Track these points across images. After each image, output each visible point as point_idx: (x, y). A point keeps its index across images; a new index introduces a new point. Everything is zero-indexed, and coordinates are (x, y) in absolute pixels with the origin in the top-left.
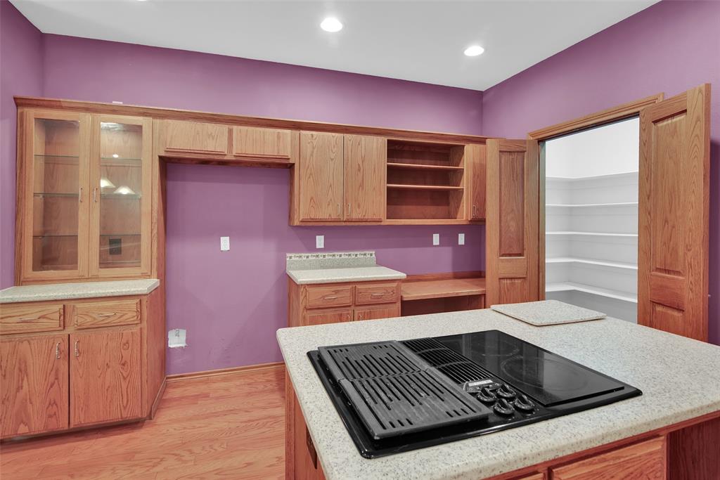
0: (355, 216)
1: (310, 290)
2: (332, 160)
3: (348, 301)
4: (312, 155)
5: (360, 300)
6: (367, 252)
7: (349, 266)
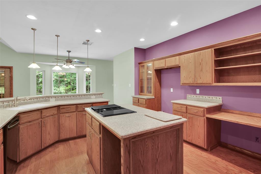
0: (199, 82)
2: (190, 62)
3: (185, 111)
4: (184, 62)
5: (188, 112)
6: (218, 97)
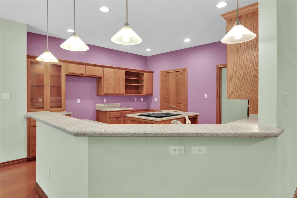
1: (111, 113)
3: (119, 116)
4: (107, 75)
5: (122, 116)
6: (118, 104)
7: (113, 108)
